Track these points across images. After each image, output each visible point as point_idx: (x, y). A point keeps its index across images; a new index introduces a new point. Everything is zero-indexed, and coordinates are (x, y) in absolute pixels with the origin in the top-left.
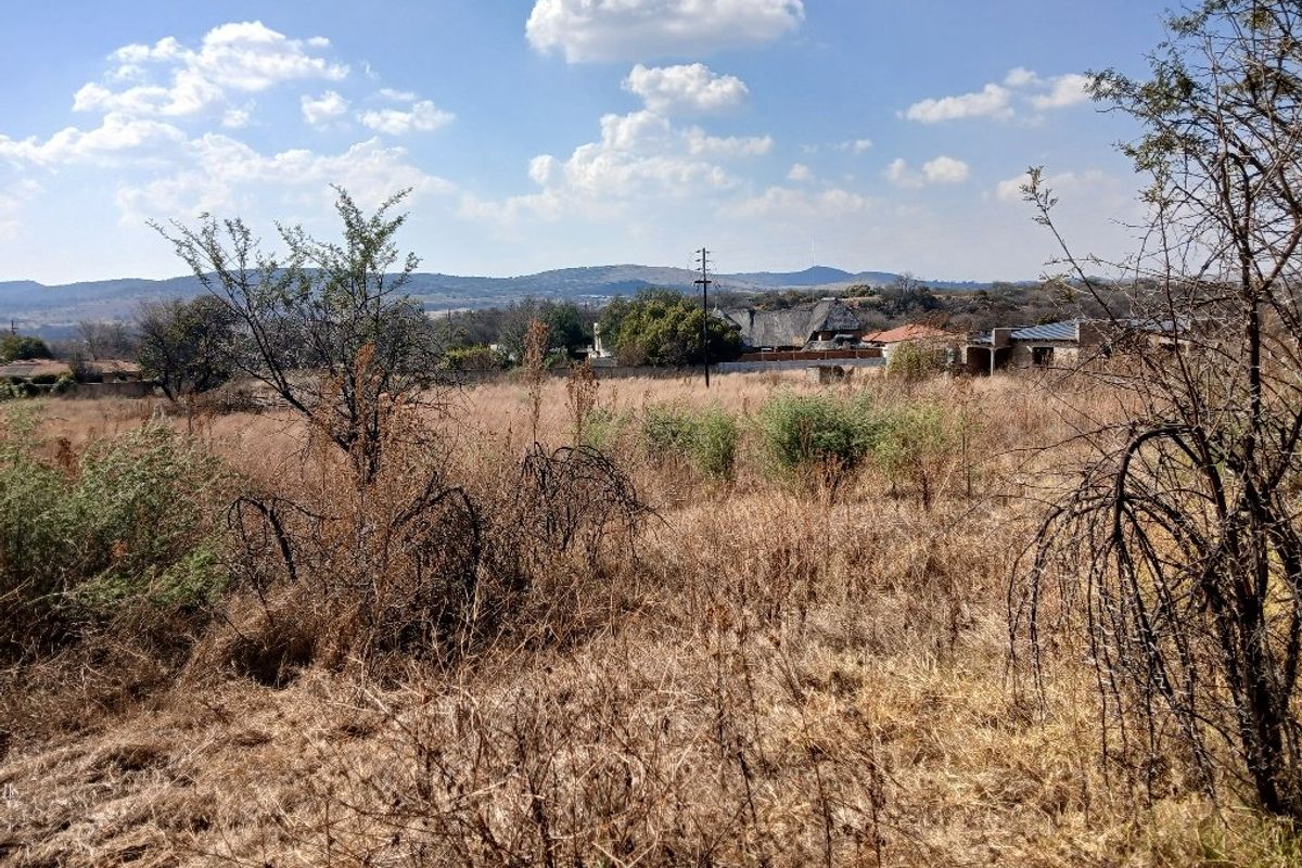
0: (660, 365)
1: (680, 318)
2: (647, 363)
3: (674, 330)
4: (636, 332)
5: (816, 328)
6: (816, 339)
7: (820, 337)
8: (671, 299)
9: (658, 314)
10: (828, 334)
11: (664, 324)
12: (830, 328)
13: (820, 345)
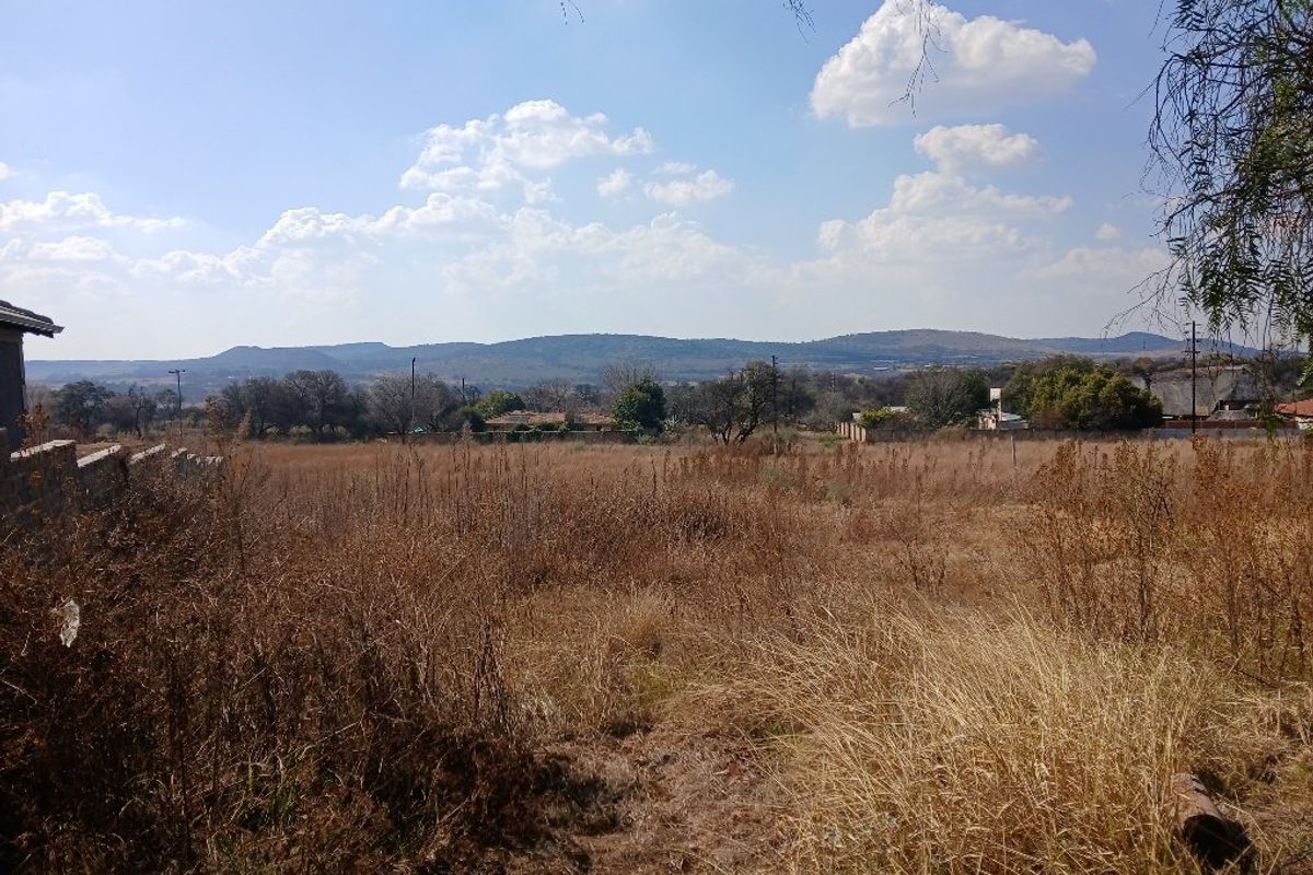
0: (1082, 429)
1: (1100, 385)
2: (1068, 427)
3: (1095, 397)
4: (1052, 397)
5: (1222, 397)
6: (1222, 408)
7: (1227, 407)
8: (1085, 366)
9: (1072, 381)
10: (1237, 404)
11: (1085, 391)
12: (1239, 397)
13: (1228, 415)
